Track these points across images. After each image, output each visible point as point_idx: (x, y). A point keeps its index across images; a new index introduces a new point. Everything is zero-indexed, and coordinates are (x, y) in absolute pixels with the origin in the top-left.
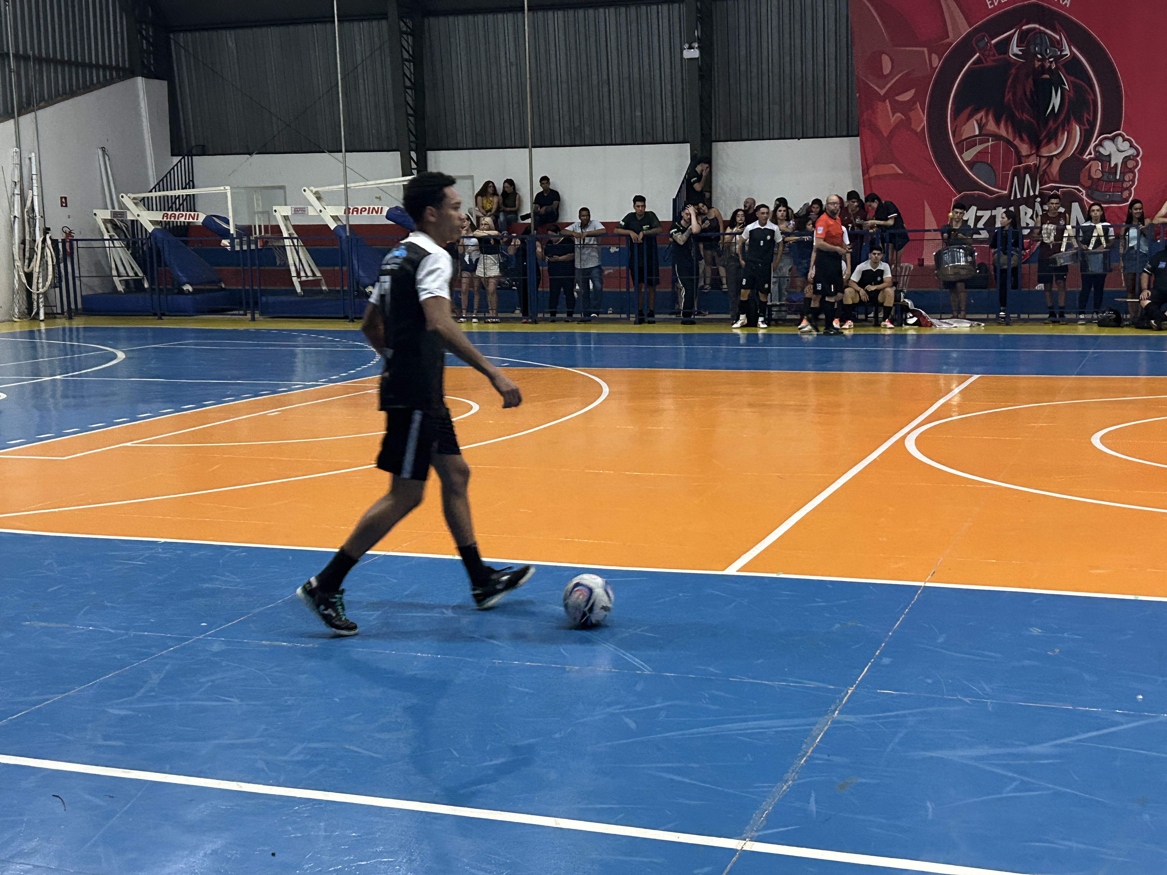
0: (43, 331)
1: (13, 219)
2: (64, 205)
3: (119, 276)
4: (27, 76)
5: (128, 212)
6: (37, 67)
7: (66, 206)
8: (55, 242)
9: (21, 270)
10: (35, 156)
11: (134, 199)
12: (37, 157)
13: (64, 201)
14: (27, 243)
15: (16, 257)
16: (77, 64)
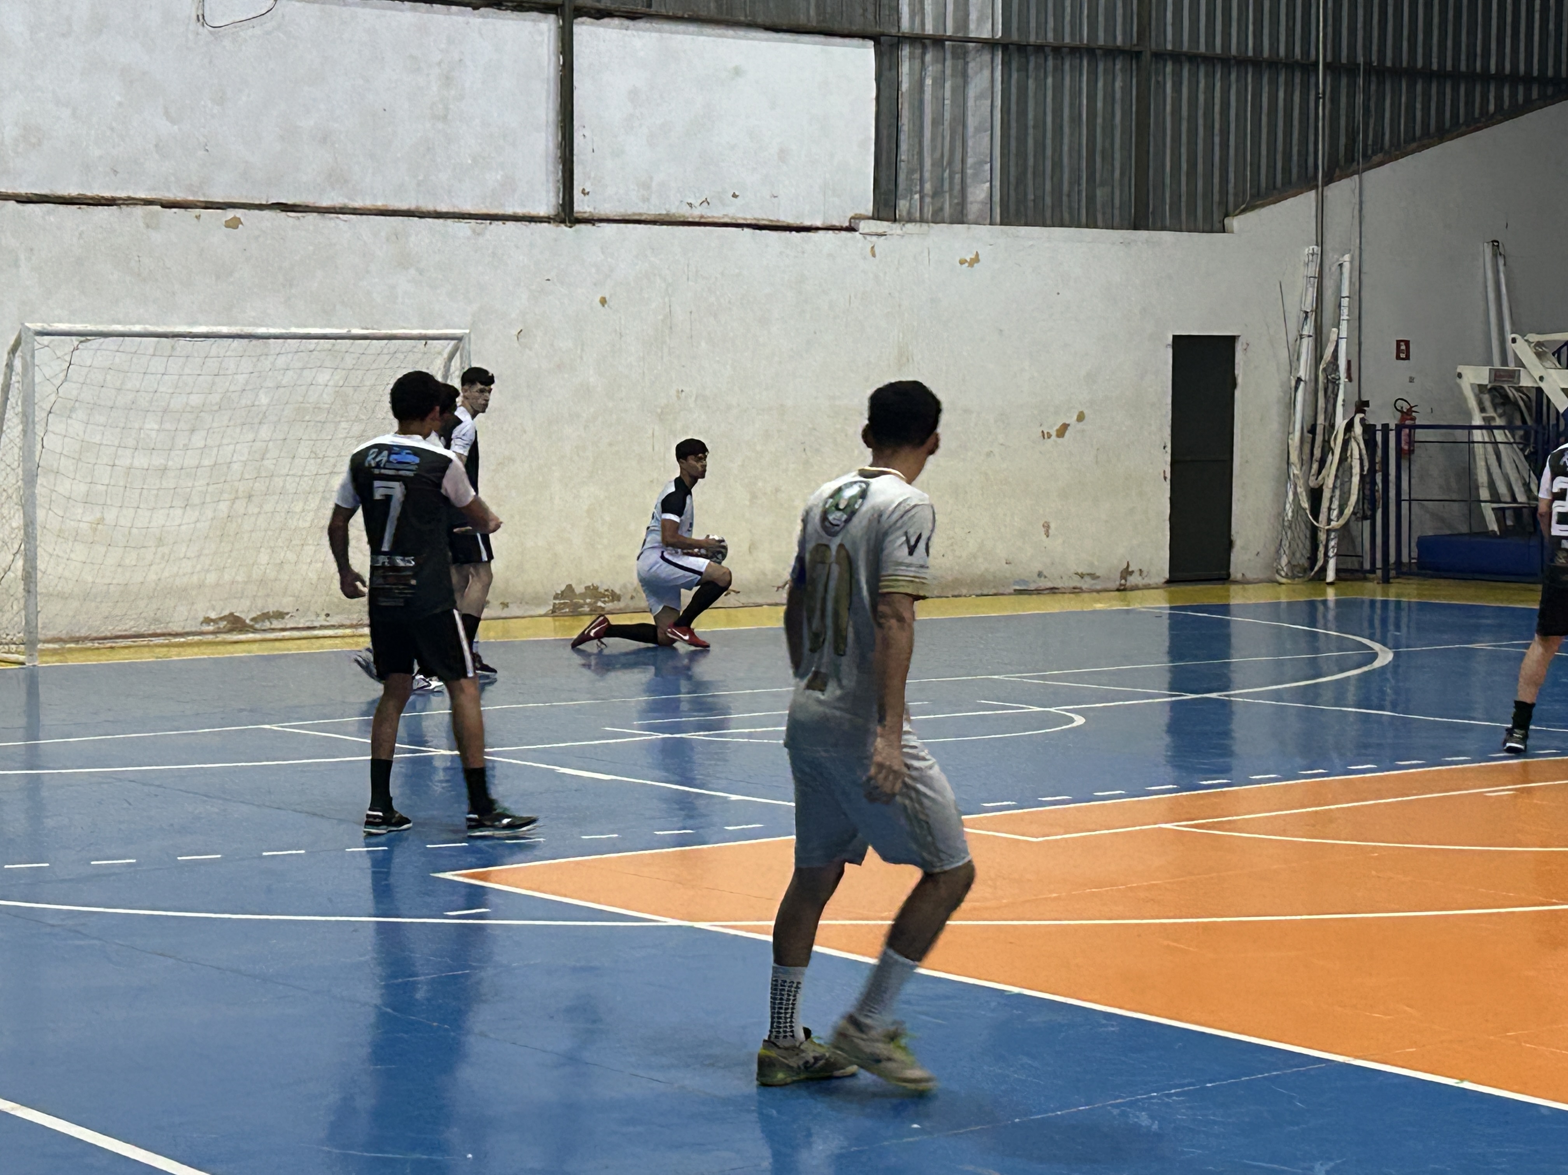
0: (1331, 605)
1: (1293, 383)
2: (1403, 356)
3: (1495, 497)
4: (1351, 106)
5: (1523, 371)
6: (1373, 87)
7: (1407, 358)
8: (1369, 430)
9: (1300, 483)
10: (1351, 262)
11: (1539, 344)
12: (1357, 263)
13: (1403, 350)
14: (1319, 430)
15: (1294, 457)
16: (1455, 76)
